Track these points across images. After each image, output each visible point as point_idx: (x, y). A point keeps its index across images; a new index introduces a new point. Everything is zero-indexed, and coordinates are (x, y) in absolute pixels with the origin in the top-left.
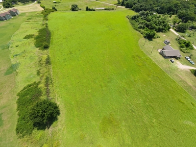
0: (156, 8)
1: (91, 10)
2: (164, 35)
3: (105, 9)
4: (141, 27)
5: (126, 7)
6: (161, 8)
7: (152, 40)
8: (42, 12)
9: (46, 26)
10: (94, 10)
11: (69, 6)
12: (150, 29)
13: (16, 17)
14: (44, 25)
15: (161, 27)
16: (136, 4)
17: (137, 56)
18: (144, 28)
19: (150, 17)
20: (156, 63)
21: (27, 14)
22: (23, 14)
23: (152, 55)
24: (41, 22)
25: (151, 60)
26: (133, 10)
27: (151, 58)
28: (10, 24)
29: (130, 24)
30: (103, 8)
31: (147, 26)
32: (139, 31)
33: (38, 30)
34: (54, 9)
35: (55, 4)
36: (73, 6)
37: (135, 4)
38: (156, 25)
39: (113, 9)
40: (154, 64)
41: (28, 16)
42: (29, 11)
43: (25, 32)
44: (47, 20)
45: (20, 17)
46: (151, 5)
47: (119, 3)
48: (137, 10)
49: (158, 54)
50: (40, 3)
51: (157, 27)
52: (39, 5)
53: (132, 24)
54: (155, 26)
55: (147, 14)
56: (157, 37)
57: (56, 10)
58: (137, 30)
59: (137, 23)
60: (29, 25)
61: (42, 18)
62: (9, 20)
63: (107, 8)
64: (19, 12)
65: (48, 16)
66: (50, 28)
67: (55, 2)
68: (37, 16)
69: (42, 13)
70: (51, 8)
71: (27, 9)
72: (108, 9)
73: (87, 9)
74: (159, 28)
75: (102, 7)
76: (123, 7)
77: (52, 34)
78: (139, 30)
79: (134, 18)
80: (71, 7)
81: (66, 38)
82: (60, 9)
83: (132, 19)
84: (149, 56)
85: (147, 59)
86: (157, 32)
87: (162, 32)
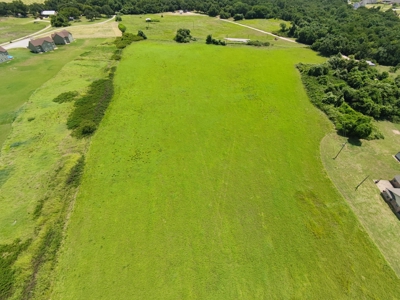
0: (375, 51)
1: (216, 43)
2: (397, 132)
3: (249, 44)
4: (330, 101)
5: (299, 41)
6: (389, 51)
7: (359, 144)
8: (117, 41)
9: (111, 75)
10: (223, 44)
11: (173, 30)
12: (357, 109)
13: (63, 47)
14: (107, 70)
15: (389, 107)
16: (324, 36)
17: (312, 196)
18: (338, 104)
19: (358, 75)
20: (371, 236)
21: (87, 43)
22: (80, 41)
23: (359, 199)
24: (103, 64)
25: (355, 220)
26: (315, 49)
27: (353, 209)
28: (46, 62)
29: (303, 86)
30: (245, 40)
31: (349, 99)
32: (325, 111)
33: (90, 83)
34: (142, 36)
35: (147, 25)
36: (180, 31)
37: (321, 35)
38: (375, 100)
39: (266, 44)
40: (362, 235)
41: (85, 48)
42: (93, 36)
43: (63, 83)
44: (118, 59)
45: (72, 48)
46: (361, 41)
47: (283, 31)
48: (325, 52)
49: (378, 196)
50: (120, 20)
51: (378, 107)
52: (117, 23)
53: (308, 88)
54: (372, 103)
55: (350, 67)
56: (376, 137)
57: (145, 38)
58: (318, 106)
59: (323, 88)
60: (79, 68)
61: (110, 54)
62: (49, 52)
63: (254, 40)
64: (73, 38)
65: (124, 50)
66: (117, 81)
67: (149, 21)
68: (103, 49)
69: (115, 42)
70: (136, 33)
71: (92, 30)
72: (256, 44)
73: (210, 41)
74: (383, 111)
75: (243, 37)
76: (292, 40)
77: (115, 96)
78: (326, 107)
79: (315, 73)
80: (175, 33)
81: (141, 112)
82: (153, 37)
83: (310, 73)
84: (348, 202)
85: (341, 214)
86: (377, 119)
87: (391, 120)
